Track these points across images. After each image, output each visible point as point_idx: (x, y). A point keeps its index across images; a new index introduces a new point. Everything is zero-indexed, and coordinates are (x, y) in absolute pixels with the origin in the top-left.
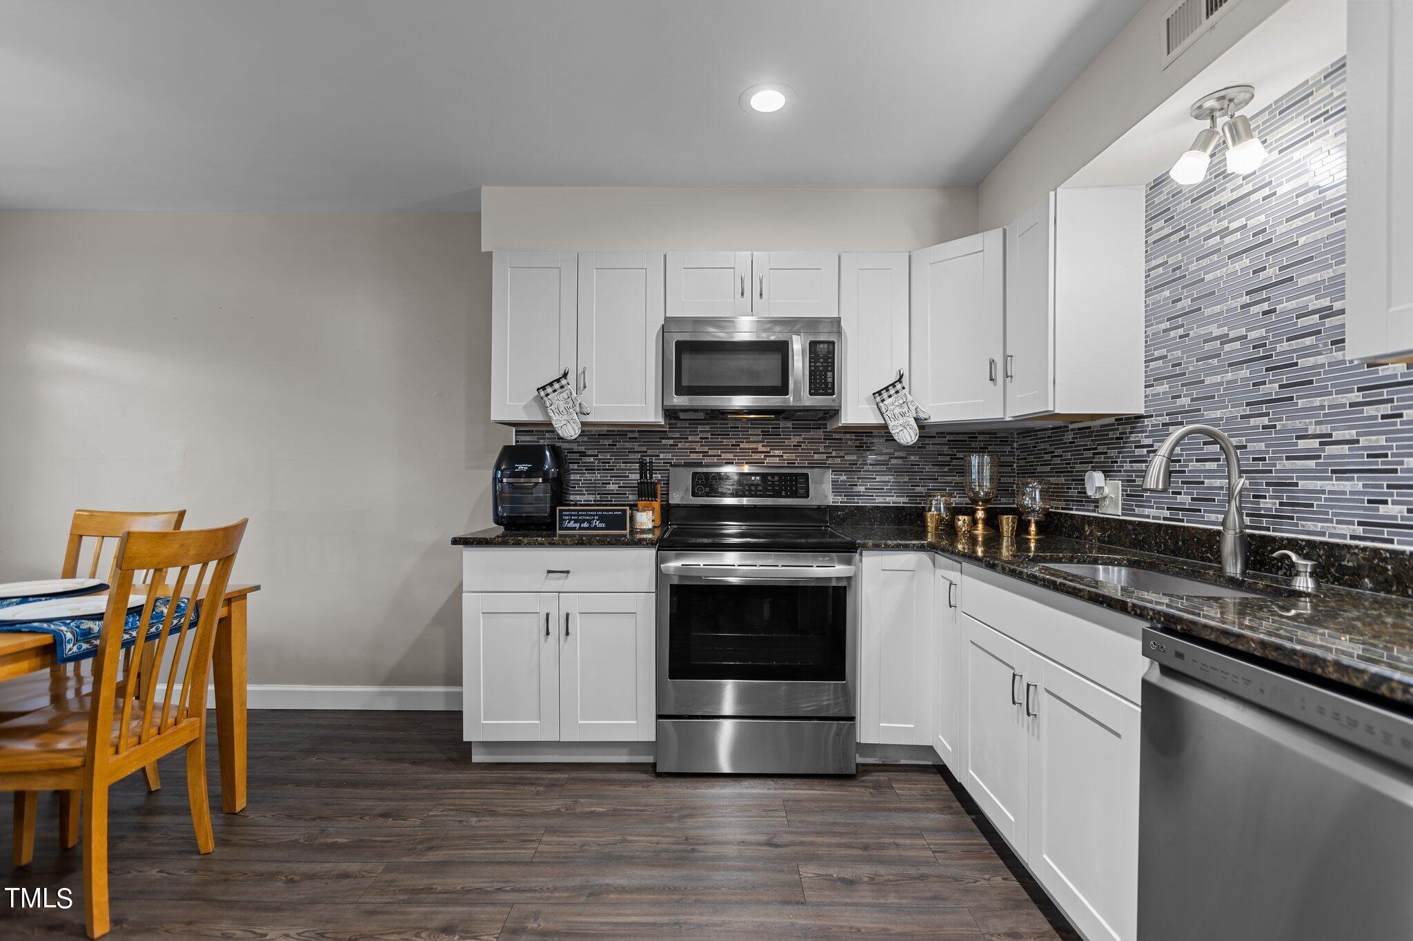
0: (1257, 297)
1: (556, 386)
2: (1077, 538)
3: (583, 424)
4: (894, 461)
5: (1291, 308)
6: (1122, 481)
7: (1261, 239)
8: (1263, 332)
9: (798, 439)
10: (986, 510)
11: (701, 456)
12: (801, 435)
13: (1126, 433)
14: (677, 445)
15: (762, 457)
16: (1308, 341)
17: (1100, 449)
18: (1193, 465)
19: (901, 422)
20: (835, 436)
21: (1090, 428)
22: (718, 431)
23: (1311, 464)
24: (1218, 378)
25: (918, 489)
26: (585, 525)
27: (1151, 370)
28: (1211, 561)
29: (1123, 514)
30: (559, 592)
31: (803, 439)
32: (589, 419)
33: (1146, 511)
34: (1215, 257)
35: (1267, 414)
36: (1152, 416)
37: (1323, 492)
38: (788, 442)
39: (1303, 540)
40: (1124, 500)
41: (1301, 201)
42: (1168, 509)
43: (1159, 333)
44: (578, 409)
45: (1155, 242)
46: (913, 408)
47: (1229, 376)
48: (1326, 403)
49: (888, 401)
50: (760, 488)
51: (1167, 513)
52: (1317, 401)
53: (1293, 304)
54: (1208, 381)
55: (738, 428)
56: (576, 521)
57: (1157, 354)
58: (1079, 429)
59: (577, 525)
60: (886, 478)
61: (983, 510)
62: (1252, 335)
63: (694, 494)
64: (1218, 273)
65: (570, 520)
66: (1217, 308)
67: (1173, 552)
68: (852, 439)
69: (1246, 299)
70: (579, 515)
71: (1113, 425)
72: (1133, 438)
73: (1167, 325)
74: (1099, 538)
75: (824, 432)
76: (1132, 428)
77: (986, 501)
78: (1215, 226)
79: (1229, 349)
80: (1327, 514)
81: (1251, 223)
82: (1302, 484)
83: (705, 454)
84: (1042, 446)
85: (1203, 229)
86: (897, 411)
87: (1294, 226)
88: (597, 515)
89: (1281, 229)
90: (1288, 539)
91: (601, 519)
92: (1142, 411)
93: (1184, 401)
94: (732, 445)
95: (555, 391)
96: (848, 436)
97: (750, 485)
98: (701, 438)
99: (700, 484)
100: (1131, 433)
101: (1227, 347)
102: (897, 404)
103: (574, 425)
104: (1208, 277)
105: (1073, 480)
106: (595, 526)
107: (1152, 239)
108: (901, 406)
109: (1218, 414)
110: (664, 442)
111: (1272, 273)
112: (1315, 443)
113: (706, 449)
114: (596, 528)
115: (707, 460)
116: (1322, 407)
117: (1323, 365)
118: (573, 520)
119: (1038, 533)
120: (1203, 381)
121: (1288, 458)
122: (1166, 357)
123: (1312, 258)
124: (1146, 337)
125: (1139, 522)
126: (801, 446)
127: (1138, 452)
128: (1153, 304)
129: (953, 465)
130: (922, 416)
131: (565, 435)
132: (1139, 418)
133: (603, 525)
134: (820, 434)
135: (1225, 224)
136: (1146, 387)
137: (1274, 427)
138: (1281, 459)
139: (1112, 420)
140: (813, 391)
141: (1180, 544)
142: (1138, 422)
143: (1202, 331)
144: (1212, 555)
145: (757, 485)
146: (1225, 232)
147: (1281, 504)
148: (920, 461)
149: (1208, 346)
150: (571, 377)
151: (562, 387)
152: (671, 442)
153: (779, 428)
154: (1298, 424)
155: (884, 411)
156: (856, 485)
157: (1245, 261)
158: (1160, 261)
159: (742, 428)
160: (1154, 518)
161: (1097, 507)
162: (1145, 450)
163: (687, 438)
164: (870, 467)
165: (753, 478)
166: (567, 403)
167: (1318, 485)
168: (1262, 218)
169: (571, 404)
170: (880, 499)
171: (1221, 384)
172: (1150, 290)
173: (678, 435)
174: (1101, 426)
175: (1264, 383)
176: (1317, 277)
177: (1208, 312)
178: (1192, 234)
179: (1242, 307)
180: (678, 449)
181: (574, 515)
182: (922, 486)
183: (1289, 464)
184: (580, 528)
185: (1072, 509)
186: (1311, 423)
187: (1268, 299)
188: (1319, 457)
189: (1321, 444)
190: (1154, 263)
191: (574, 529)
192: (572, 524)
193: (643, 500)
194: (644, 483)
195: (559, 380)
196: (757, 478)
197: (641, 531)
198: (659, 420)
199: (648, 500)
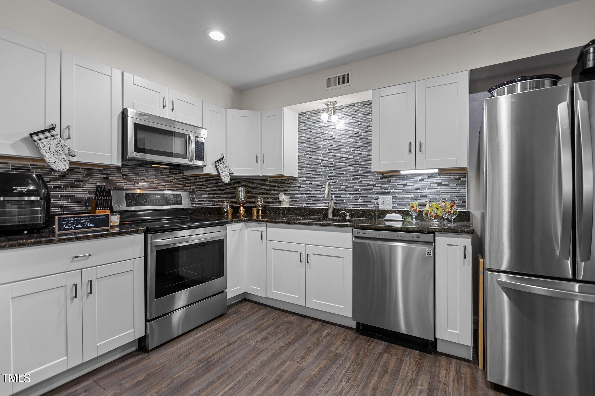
0: (331, 151)
1: (48, 134)
2: (273, 214)
4: (207, 189)
5: (339, 156)
6: (290, 196)
7: (332, 138)
8: (332, 160)
9: (172, 178)
10: (244, 208)
11: (123, 185)
12: (173, 176)
13: (291, 182)
14: (109, 178)
15: (156, 186)
16: (343, 164)
17: (281, 187)
18: (313, 192)
19: (225, 174)
20: (187, 178)
21: (277, 180)
22: (132, 172)
23: (344, 191)
24: (321, 170)
25: (216, 200)
26: (80, 226)
27: (300, 165)
28: (320, 216)
29: (290, 206)
30: (81, 269)
31: (174, 178)
33: (298, 204)
34: (320, 139)
35: (333, 180)
36: (300, 178)
37: (346, 198)
38: (167, 179)
39: (343, 209)
40: (290, 201)
41: (342, 132)
42: (305, 203)
43: (303, 155)
44: (67, 152)
45: (301, 130)
46: (228, 169)
47: (324, 169)
48: (347, 178)
49: (221, 165)
50: (161, 201)
51: (305, 205)
52: (345, 178)
53: (339, 155)
54: (318, 170)
55: (143, 171)
56: (72, 224)
57: (302, 161)
58: (272, 180)
59: (73, 227)
60: (205, 196)
61: (242, 207)
62: (330, 160)
63: (127, 205)
64: (321, 143)
65: (67, 224)
66: (320, 152)
67: (309, 215)
68: (193, 179)
69: (328, 151)
70: (74, 220)
71: (287, 179)
72: (294, 183)
73: (305, 153)
74: (282, 213)
75: (182, 175)
76: (293, 181)
77: (243, 204)
78: (320, 131)
79: (323, 163)
80: (347, 202)
81: (329, 133)
82: (342, 196)
83: (126, 184)
84: (256, 185)
85: (316, 131)
86: (224, 169)
87: (340, 137)
88: (88, 219)
89: (337, 137)
90: (340, 209)
91: (91, 221)
92: (297, 176)
93: (311, 175)
95: (46, 138)
96: (192, 178)
97: (156, 200)
98: (123, 175)
99: (130, 200)
100: (293, 182)
101: (323, 162)
102: (223, 167)
103: (65, 163)
104: (318, 143)
105: (269, 196)
106: (87, 226)
107: (300, 129)
108: (224, 168)
109: (321, 179)
110: (100, 175)
111: (334, 146)
112: (344, 187)
113: (126, 181)
114: (87, 227)
115: (126, 187)
116: (346, 179)
117: (346, 170)
118: (70, 223)
119: (262, 214)
120: (316, 170)
121: (338, 190)
122: (305, 162)
123: (344, 146)
124: (298, 155)
125: (297, 208)
126: (173, 181)
127: (295, 188)
128: (300, 147)
129: (226, 191)
130: (232, 172)
131: (58, 168)
132: (296, 178)
133: (93, 225)
134: (180, 176)
135: (322, 131)
136: (298, 169)
137: (335, 183)
138: (337, 190)
139: (286, 178)
140: (197, 158)
141: (311, 212)
142: (295, 179)
143: (316, 157)
144: (320, 214)
145: (159, 200)
146: (322, 133)
147: (337, 201)
148: (216, 189)
149: (317, 161)
150: (57, 129)
151: (53, 136)
152: (105, 176)
154: (341, 182)
155: (220, 169)
156: (195, 199)
157: (328, 142)
158: (303, 135)
160: (301, 206)
161: (281, 204)
162: (298, 187)
163: (115, 175)
164: (200, 191)
165: (157, 196)
166: (56, 147)
167: (345, 196)
168: (332, 133)
169: (60, 148)
170: (203, 205)
171: (321, 171)
172: (300, 143)
173: (109, 172)
174: (282, 180)
175: (333, 172)
176: (345, 150)
177: (318, 152)
178: (313, 131)
179: (327, 153)
180: (109, 180)
181: (71, 221)
182: (217, 199)
183: (339, 192)
184: (75, 228)
185: (270, 205)
186: (344, 183)
187: (334, 152)
188: (345, 190)
189: (346, 187)
190: (301, 136)
191: (71, 229)
192: (69, 226)
193: (99, 210)
194: (101, 199)
195: (49, 130)
196: (159, 196)
197: (112, 227)
198: (120, 164)
199: (103, 209)
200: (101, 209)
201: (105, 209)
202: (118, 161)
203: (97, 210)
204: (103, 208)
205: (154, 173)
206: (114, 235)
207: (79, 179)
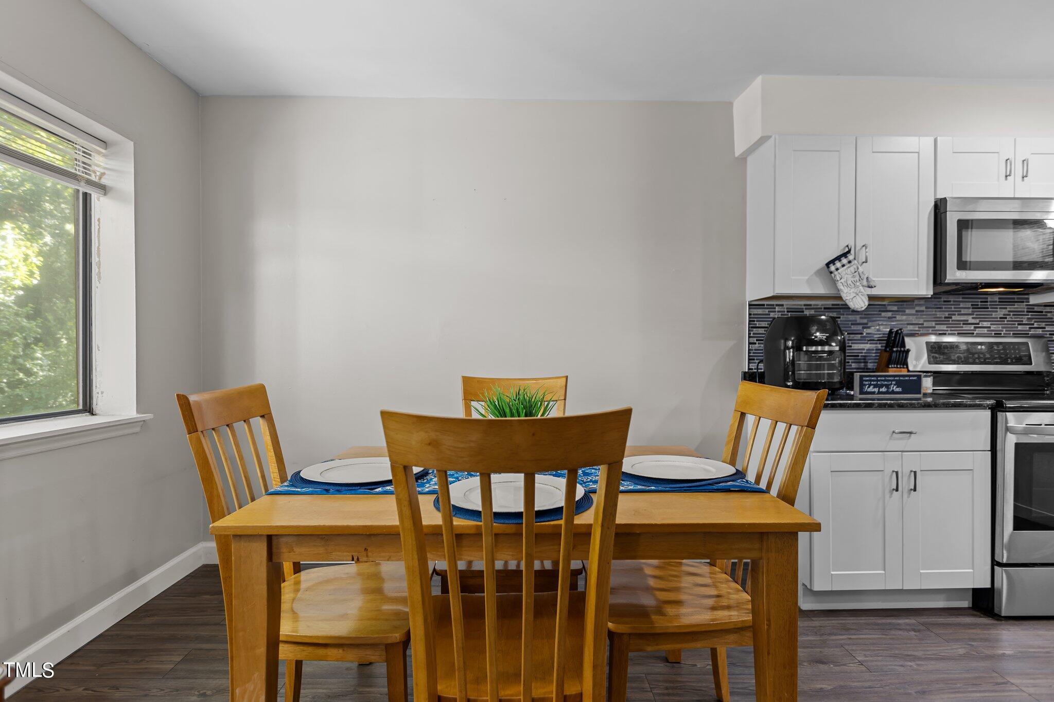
1: (844, 261)
3: (871, 298)
9: (1004, 311)
12: (1006, 308)
15: (972, 328)
20: (1036, 309)
26: (884, 389)
30: (903, 451)
31: (1008, 311)
32: (874, 292)
38: (995, 315)
44: (865, 283)
50: (988, 356)
55: (950, 301)
56: (875, 386)
59: (876, 390)
65: (870, 385)
70: (878, 381)
75: (1026, 305)
88: (894, 380)
91: (898, 384)
94: (945, 318)
95: (843, 266)
96: (1048, 309)
97: (979, 354)
98: (917, 311)
99: (935, 353)
103: (863, 298)
106: (893, 390)
110: (883, 314)
113: (921, 321)
114: (893, 392)
118: (873, 385)
126: (1006, 318)
131: (857, 306)
133: (899, 390)
134: (1022, 307)
145: (985, 354)
150: (852, 252)
151: (850, 262)
152: (890, 314)
153: (987, 302)
159: (954, 301)
163: (905, 311)
165: (979, 347)
166: (854, 277)
169: (857, 278)
173: (895, 308)
180: (896, 321)
181: (874, 381)
184: (879, 393)
191: (873, 393)
192: (871, 389)
193: (892, 368)
194: (897, 351)
195: (845, 255)
196: (983, 347)
197: (925, 395)
198: (929, 292)
199: (897, 367)
200: (894, 367)
201: (900, 368)
202: (927, 289)
203: (890, 368)
204: (897, 365)
205: (969, 305)
206: (947, 407)
207: (856, 321)
